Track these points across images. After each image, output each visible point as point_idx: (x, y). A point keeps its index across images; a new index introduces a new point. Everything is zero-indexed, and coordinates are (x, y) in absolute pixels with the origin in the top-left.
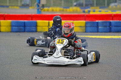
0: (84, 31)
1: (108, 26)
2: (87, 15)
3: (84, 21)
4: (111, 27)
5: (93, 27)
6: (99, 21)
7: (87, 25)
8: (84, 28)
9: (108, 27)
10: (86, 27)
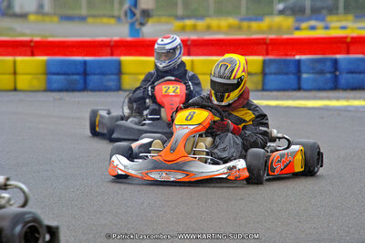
0: (260, 87)
1: (330, 73)
2: (271, 40)
3: (260, 58)
4: (338, 73)
5: (287, 74)
6: (303, 57)
7: (267, 71)
8: (259, 78)
9: (329, 76)
10: (264, 74)
